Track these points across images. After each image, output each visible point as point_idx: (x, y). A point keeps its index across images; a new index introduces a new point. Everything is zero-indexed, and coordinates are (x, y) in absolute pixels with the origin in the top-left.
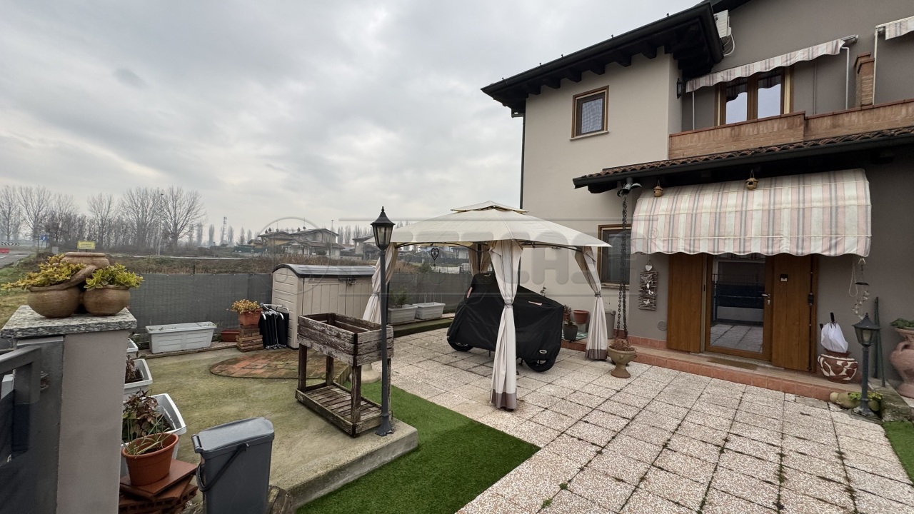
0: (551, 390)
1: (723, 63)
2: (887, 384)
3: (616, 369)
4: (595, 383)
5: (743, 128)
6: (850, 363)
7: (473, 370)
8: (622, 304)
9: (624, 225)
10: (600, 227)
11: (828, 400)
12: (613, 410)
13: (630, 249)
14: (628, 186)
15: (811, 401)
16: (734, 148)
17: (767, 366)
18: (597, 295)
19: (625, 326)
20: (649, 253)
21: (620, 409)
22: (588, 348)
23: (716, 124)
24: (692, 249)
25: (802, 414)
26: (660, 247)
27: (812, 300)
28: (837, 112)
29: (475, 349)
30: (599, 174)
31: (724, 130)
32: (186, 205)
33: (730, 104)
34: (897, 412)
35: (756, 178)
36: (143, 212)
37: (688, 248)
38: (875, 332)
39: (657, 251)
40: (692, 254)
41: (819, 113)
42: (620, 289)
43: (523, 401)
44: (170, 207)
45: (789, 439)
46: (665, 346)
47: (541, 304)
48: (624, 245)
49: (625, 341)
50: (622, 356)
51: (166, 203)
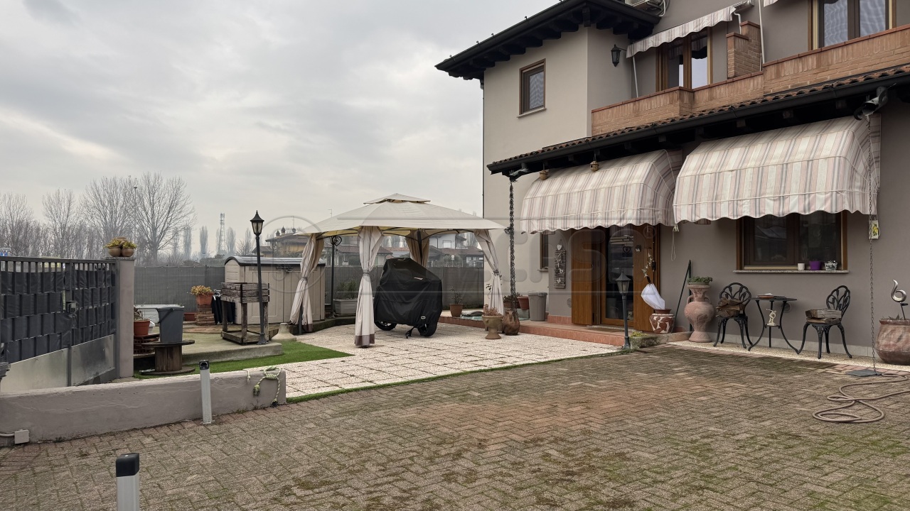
3: (489, 333)
18: (495, 273)
26: (536, 226)
27: (654, 266)
28: (712, 85)
32: (167, 200)
35: (597, 161)
36: (111, 212)
44: (146, 203)
46: (571, 322)
47: (422, 279)
51: (141, 199)
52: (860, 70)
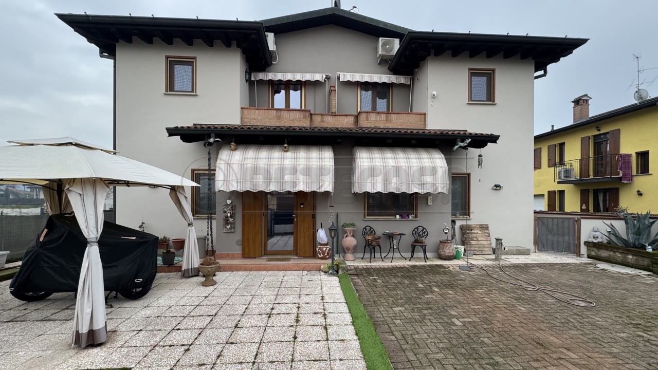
0: (148, 312)
1: (272, 67)
2: (341, 256)
3: (205, 280)
4: (188, 295)
5: (282, 112)
6: (328, 248)
7: (52, 317)
8: (210, 230)
9: (209, 170)
10: (193, 171)
11: (320, 270)
12: (201, 312)
13: (215, 189)
14: (212, 140)
15: (313, 272)
16: (277, 124)
17: (295, 257)
18: (189, 225)
19: (212, 247)
20: (228, 191)
21: (207, 309)
22: (183, 269)
23: (269, 107)
24: (255, 188)
25: (309, 281)
26: (235, 187)
27: (314, 216)
28: (323, 113)
29: (55, 295)
30: (189, 127)
31: (272, 111)
33: (277, 96)
34: (343, 269)
35: (288, 145)
37: (252, 187)
38: (336, 231)
39: (234, 189)
40: (255, 191)
41: (317, 112)
42: (208, 219)
43: (115, 331)
45: (303, 297)
46: (241, 256)
47: (134, 238)
48: (209, 185)
49: (212, 258)
50: (209, 270)
52: (404, 127)
